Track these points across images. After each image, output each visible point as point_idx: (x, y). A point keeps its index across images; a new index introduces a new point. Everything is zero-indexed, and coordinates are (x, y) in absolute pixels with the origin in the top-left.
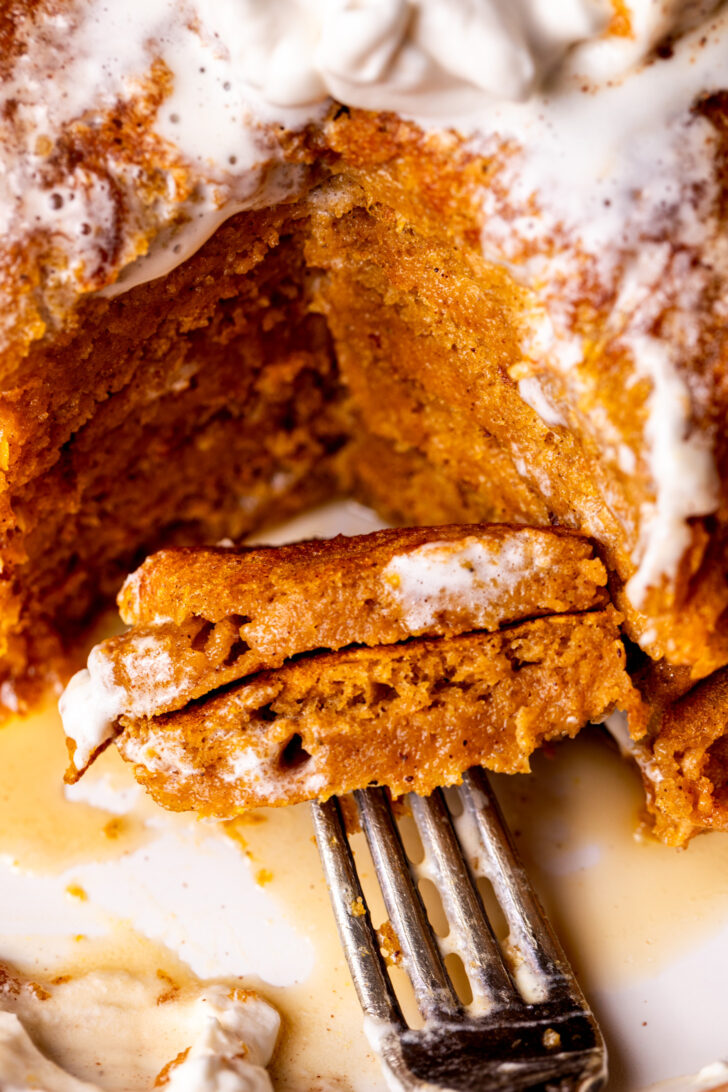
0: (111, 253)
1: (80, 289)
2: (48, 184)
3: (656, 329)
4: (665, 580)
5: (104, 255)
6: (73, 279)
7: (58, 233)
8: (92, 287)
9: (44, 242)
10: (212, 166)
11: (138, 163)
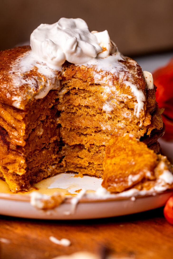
0: (37, 87)
1: (33, 92)
2: (24, 79)
3: (127, 80)
4: (142, 110)
5: (36, 87)
6: (32, 91)
7: (28, 84)
8: (35, 92)
9: (27, 85)
10: (49, 76)
11: (37, 76)
